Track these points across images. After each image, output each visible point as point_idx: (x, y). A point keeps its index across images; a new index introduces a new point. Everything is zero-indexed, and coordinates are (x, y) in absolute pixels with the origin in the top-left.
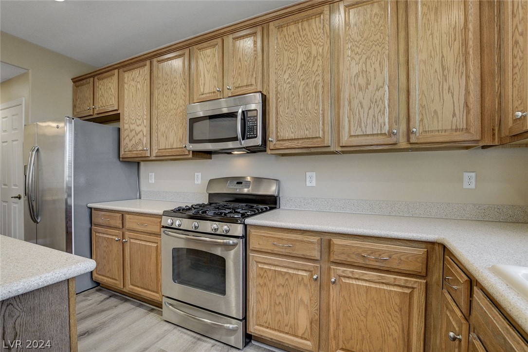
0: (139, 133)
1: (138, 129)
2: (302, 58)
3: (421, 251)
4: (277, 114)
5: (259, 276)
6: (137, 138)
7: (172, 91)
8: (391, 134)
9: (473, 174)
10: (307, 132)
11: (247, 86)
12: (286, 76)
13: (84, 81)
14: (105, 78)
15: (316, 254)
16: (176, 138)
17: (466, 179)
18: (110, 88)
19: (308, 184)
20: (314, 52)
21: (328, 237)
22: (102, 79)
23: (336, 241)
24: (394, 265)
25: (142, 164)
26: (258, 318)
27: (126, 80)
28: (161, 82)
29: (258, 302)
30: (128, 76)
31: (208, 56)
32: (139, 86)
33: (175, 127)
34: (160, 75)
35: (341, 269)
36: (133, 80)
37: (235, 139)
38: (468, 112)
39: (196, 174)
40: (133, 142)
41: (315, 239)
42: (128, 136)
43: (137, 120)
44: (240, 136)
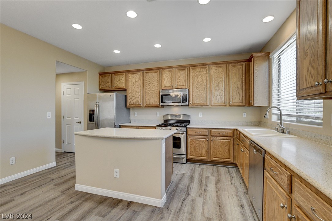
0: (137, 98)
1: (136, 96)
2: (200, 80)
3: (232, 131)
4: (192, 95)
5: (191, 142)
6: (136, 100)
7: (152, 84)
8: (225, 103)
9: (245, 113)
10: (202, 101)
11: (182, 86)
12: (195, 84)
13: (107, 75)
14: (119, 75)
15: (207, 134)
16: (154, 101)
17: (244, 115)
18: (122, 79)
19: (200, 116)
20: (204, 79)
21: (210, 130)
22: (117, 75)
23: (212, 130)
24: (226, 135)
25: (131, 109)
26: (190, 153)
27: (130, 77)
28: (147, 80)
29: (190, 149)
30: (130, 76)
31: (168, 74)
32: (136, 80)
33: (154, 97)
34: (147, 78)
35: (213, 137)
36: (134, 78)
37: (180, 102)
38: (243, 99)
39: (157, 113)
40: (134, 101)
41: (207, 130)
42: (131, 98)
43: (136, 93)
44: (181, 101)
